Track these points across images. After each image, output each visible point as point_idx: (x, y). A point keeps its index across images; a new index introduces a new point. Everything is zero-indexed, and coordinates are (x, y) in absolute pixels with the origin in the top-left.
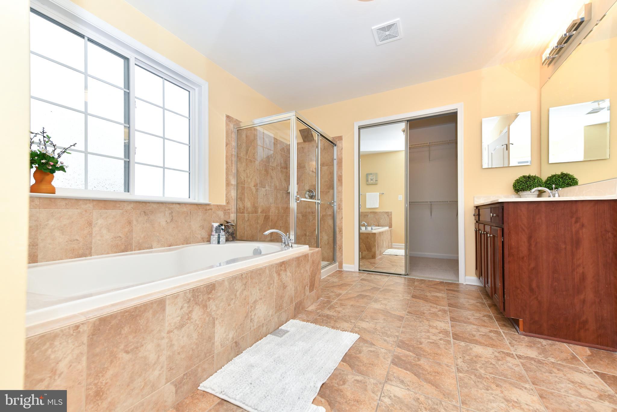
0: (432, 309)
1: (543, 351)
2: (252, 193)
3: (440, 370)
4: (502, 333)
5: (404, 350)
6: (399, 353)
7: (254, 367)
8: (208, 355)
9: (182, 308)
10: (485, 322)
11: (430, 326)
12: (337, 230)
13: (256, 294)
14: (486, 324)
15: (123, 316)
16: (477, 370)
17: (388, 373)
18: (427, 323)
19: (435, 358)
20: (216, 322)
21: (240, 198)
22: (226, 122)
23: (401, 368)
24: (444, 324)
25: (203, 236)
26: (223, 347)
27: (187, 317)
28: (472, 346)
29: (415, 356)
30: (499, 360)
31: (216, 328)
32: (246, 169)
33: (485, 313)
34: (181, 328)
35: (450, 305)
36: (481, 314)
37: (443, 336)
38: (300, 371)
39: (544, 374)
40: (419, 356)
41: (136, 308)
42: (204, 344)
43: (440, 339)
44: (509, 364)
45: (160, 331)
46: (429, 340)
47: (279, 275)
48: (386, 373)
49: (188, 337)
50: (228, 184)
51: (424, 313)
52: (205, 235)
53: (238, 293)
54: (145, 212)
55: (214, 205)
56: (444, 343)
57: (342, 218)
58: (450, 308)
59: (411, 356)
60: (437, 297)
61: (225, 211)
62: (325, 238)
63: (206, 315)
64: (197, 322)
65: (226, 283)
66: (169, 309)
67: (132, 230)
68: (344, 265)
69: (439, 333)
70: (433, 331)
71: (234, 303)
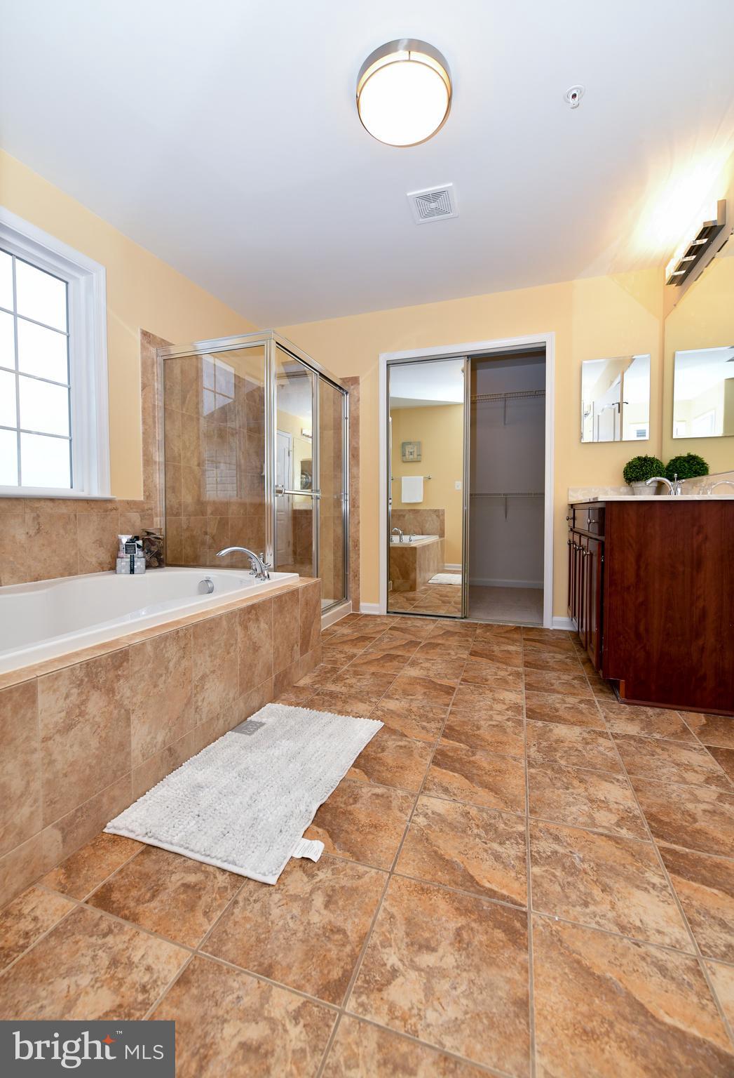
0: (499, 673)
1: (648, 725)
2: (195, 477)
3: (503, 766)
4: (597, 704)
5: (452, 740)
6: (444, 746)
7: (202, 788)
8: (119, 773)
9: (67, 697)
10: (575, 687)
11: (494, 700)
12: (351, 544)
13: (204, 664)
14: (576, 692)
16: (556, 761)
17: (426, 778)
18: (490, 695)
19: (499, 748)
20: (133, 717)
21: (171, 488)
22: (142, 344)
23: (446, 769)
24: (515, 696)
26: (147, 759)
27: (77, 711)
28: (552, 726)
29: (468, 748)
30: (587, 743)
31: (132, 727)
32: (183, 433)
33: (577, 674)
34: (68, 730)
35: (527, 664)
36: (569, 675)
37: (513, 714)
38: (282, 789)
39: (644, 757)
40: (473, 748)
42: (112, 755)
43: (508, 720)
44: (601, 749)
45: (27, 739)
46: (491, 723)
47: (246, 628)
48: (422, 780)
49: (81, 746)
50: (148, 461)
51: (487, 680)
52: (105, 557)
53: (171, 665)
55: (121, 502)
56: (513, 724)
57: (359, 523)
58: (526, 668)
59: (462, 750)
60: (508, 652)
61: (143, 511)
62: (329, 557)
63: (112, 706)
64: (97, 719)
65: (149, 648)
66: (43, 701)
68: (361, 604)
69: (507, 710)
70: (499, 707)
71: (165, 682)
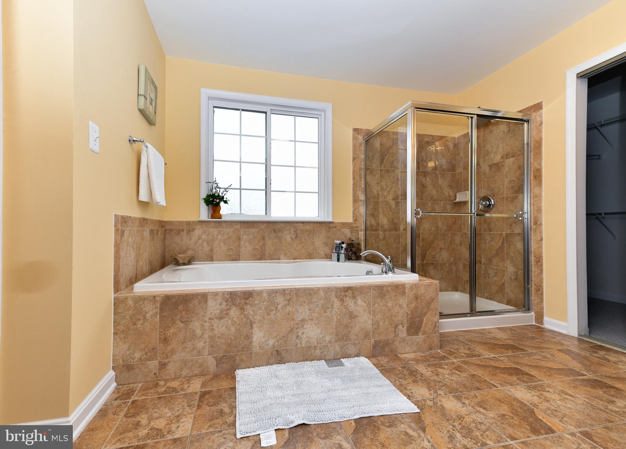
2: (390, 207)
8: (246, 349)
9: (221, 304)
12: (532, 259)
13: (304, 313)
15: (179, 298)
20: (254, 325)
21: (373, 213)
22: (353, 136)
25: (326, 252)
26: (262, 349)
27: (225, 312)
31: (254, 330)
32: (381, 181)
34: (221, 319)
41: (187, 295)
42: (242, 339)
45: (203, 316)
49: (227, 328)
50: (356, 200)
52: (328, 251)
53: (280, 306)
54: (274, 230)
55: (338, 223)
57: (541, 240)
61: (352, 228)
62: (511, 269)
63: (243, 316)
64: (235, 319)
66: (210, 302)
67: (265, 244)
68: (546, 319)
71: (275, 314)
